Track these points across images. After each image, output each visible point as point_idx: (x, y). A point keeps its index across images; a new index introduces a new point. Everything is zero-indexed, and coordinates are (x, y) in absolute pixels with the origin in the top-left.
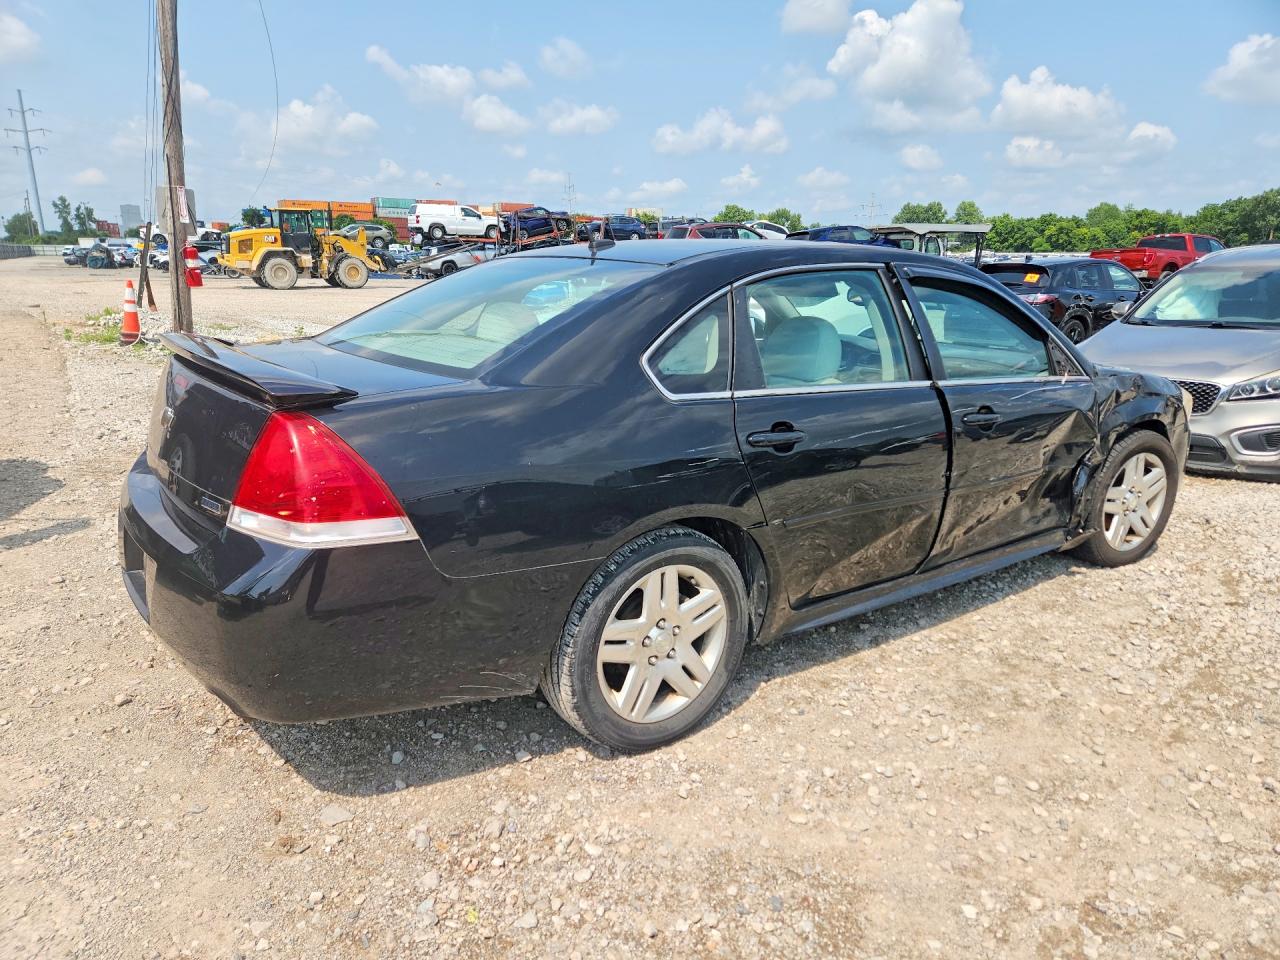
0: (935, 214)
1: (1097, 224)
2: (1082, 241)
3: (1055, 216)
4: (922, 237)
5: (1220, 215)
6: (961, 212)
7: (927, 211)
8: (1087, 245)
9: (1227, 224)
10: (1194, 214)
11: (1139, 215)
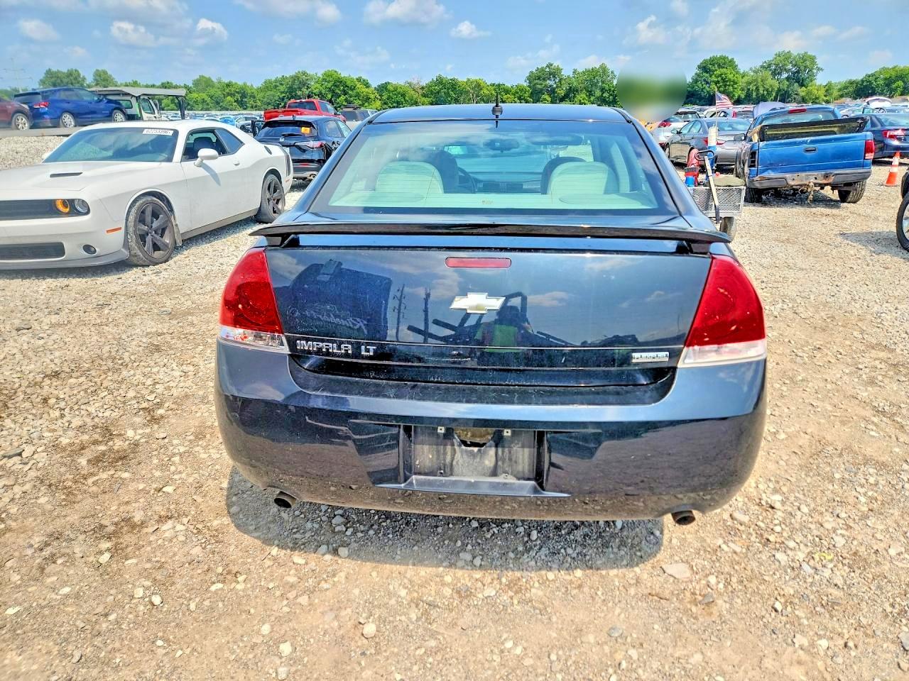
0: (76, 79)
1: (203, 90)
2: (196, 102)
3: (171, 83)
4: (138, 98)
5: (276, 86)
6: (98, 78)
7: (68, 77)
8: (201, 106)
9: (282, 93)
10: (260, 86)
11: (228, 85)
